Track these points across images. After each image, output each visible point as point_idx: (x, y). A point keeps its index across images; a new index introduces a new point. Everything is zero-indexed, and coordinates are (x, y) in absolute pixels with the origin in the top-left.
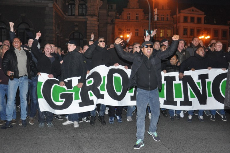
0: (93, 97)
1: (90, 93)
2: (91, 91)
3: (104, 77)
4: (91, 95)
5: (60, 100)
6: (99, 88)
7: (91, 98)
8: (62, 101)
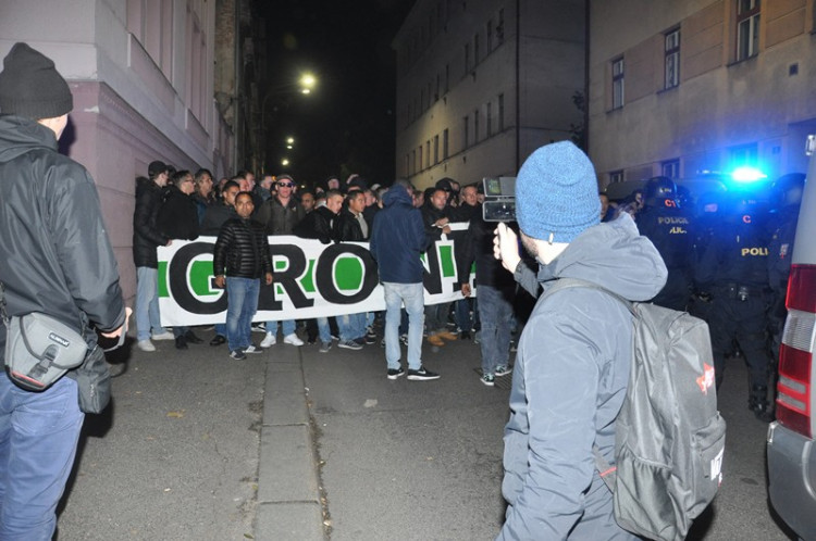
0: (282, 296)
1: (278, 287)
2: (280, 284)
3: (312, 262)
4: (280, 292)
5: (211, 290)
6: (298, 280)
7: (278, 297)
8: (216, 293)
